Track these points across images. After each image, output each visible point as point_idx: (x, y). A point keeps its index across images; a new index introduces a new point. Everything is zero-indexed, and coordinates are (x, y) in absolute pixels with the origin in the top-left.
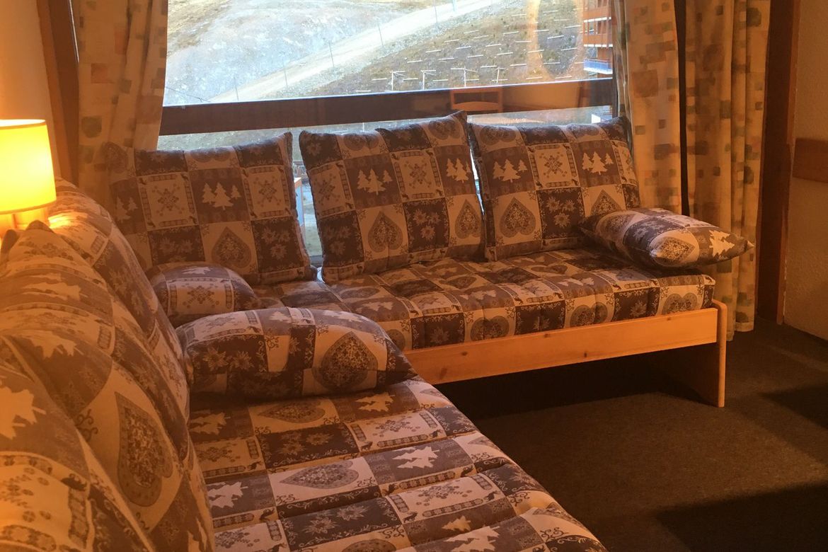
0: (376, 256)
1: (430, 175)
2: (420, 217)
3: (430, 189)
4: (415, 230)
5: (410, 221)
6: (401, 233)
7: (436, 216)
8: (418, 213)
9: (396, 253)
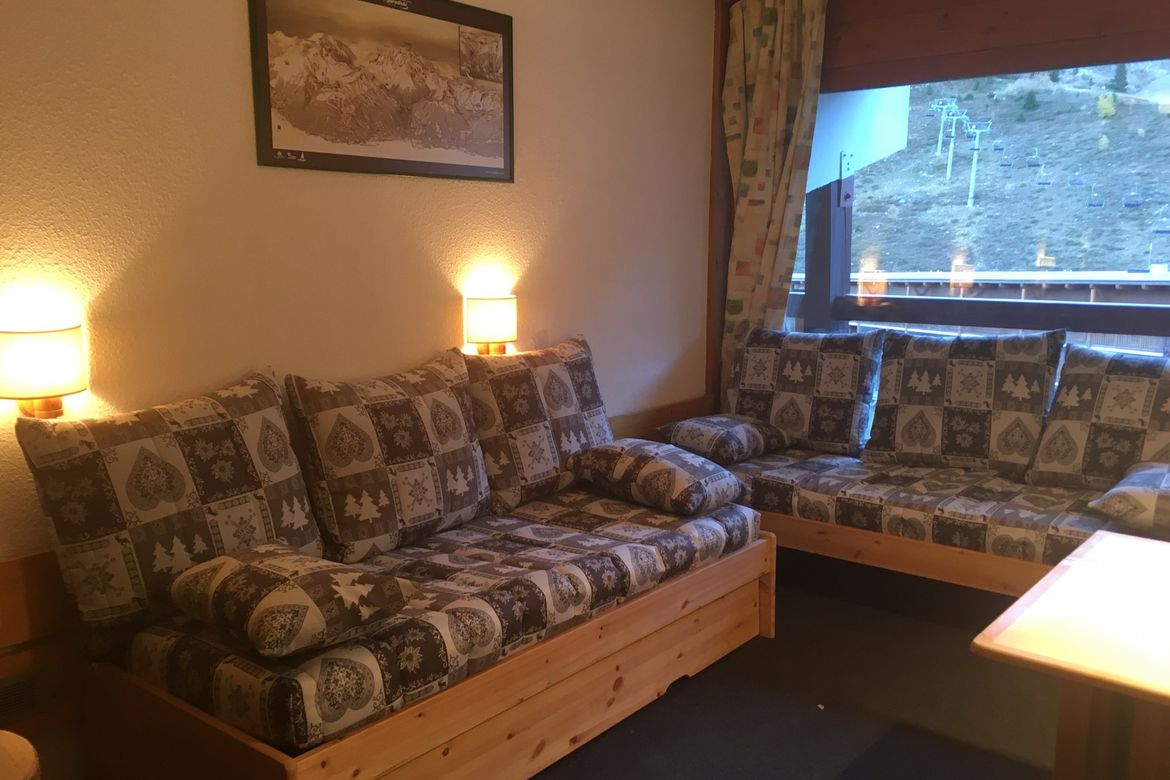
0: (907, 449)
1: (982, 388)
2: (958, 424)
3: (980, 400)
4: (950, 435)
5: (947, 425)
6: (935, 433)
7: (977, 426)
8: (958, 419)
9: (929, 451)
